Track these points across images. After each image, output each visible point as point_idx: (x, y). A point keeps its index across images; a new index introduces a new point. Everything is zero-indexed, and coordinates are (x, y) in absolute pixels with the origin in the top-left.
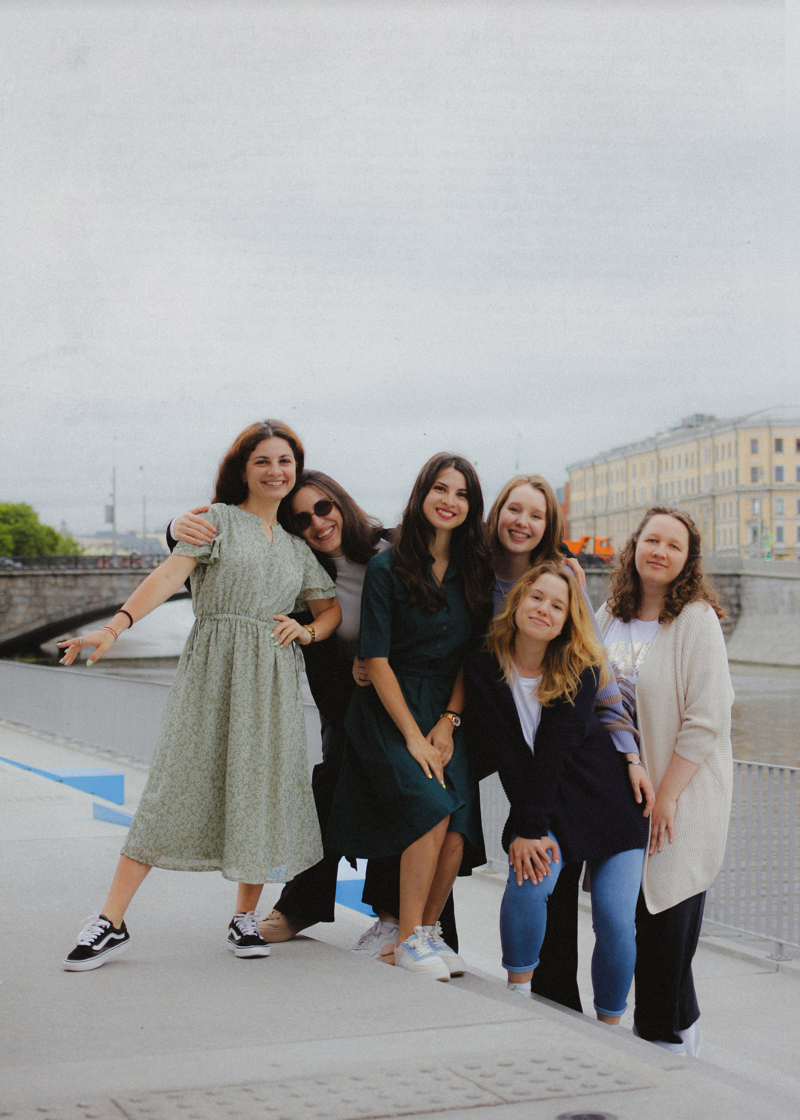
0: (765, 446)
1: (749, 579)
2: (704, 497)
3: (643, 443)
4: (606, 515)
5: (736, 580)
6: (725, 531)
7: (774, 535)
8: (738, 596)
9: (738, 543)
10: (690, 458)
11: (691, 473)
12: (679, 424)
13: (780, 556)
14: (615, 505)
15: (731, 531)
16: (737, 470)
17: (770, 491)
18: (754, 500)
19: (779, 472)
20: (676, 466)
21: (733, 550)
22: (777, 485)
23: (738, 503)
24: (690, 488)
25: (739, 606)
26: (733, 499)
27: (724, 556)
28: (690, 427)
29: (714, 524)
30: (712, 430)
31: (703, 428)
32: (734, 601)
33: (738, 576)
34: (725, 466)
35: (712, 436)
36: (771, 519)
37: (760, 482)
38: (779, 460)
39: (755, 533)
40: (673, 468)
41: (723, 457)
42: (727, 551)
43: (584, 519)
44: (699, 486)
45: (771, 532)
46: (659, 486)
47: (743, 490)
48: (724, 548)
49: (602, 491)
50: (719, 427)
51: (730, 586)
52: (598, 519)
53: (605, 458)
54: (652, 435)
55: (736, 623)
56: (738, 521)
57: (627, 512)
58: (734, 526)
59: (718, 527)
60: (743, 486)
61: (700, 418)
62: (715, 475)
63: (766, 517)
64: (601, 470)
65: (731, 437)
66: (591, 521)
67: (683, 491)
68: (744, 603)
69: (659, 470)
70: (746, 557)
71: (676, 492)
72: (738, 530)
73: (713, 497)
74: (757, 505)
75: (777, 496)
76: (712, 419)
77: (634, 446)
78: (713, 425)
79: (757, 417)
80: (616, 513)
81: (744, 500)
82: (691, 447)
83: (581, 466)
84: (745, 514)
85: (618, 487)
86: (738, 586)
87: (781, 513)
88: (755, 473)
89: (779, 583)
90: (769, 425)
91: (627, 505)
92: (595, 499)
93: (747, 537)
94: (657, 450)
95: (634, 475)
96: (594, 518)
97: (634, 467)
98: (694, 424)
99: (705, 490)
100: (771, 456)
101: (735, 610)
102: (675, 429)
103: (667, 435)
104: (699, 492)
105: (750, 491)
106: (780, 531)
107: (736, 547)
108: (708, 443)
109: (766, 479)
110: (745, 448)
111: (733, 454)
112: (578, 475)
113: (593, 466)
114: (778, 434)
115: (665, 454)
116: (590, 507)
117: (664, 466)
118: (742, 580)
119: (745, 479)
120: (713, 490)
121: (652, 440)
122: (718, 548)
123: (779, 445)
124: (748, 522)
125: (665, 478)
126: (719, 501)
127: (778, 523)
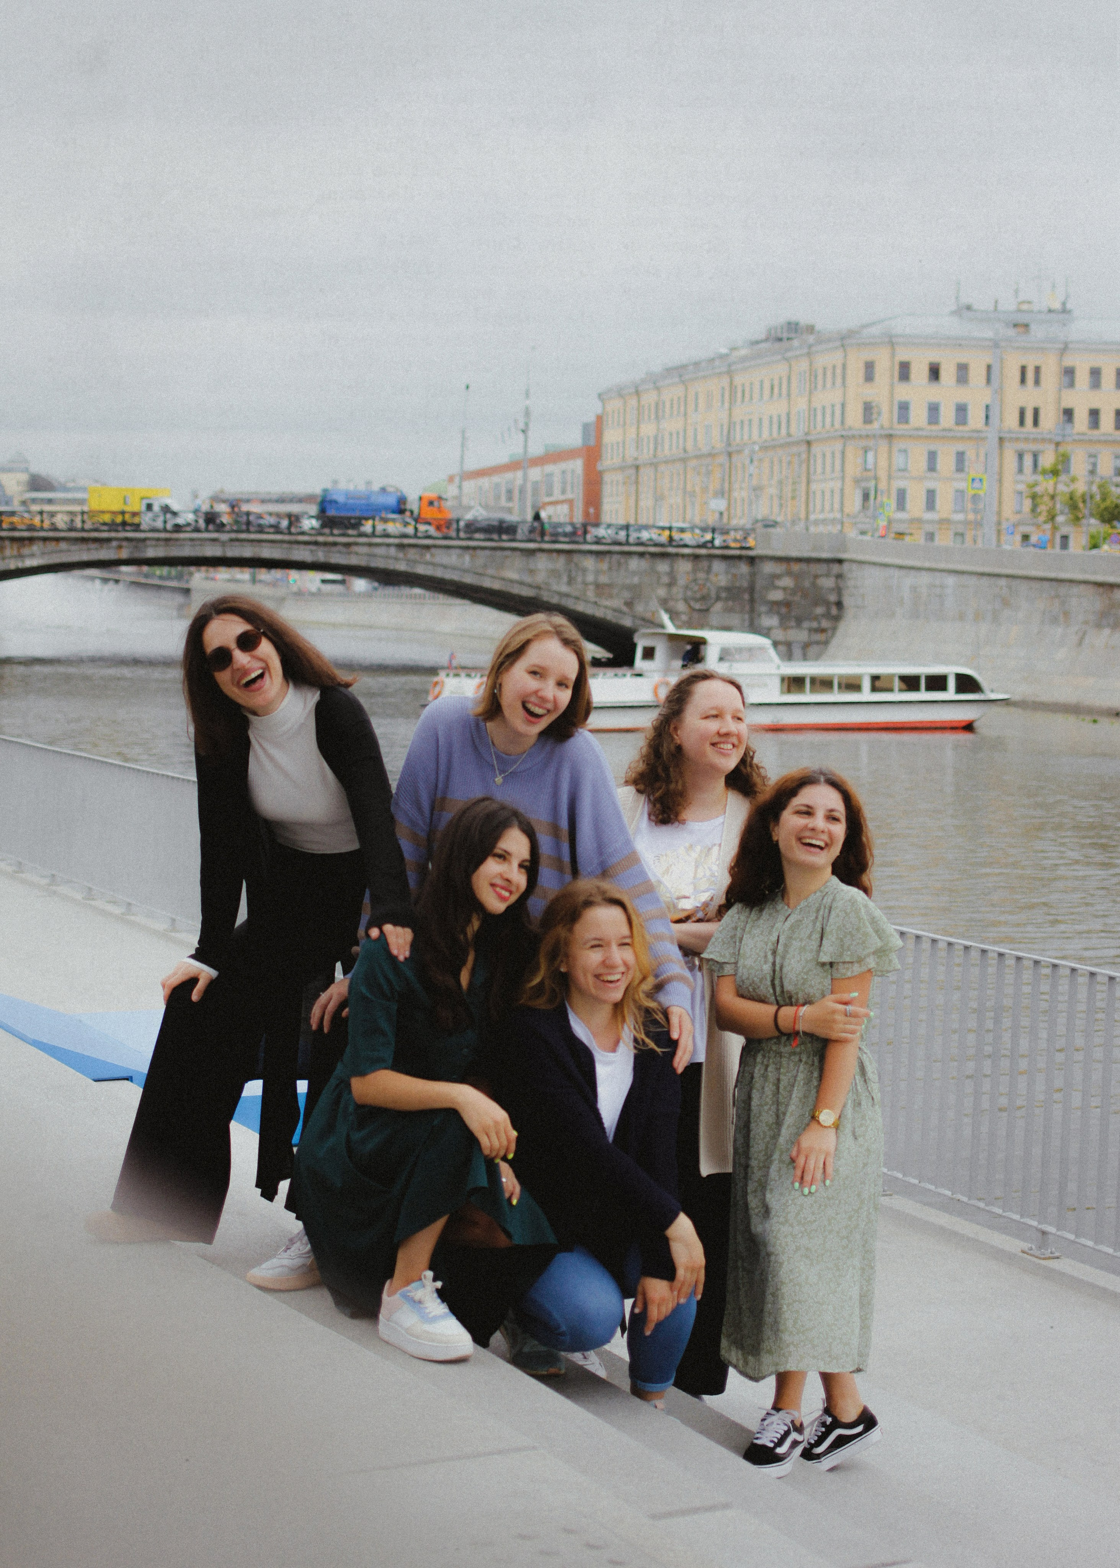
0: (885, 372)
1: (854, 566)
2: (798, 443)
3: (710, 361)
4: (653, 465)
5: (835, 568)
6: (824, 493)
7: (893, 503)
8: (839, 590)
9: (842, 509)
10: (776, 383)
11: (778, 408)
12: (763, 336)
13: (900, 535)
14: (666, 451)
15: (832, 492)
16: (843, 406)
17: (890, 437)
18: (866, 450)
19: (904, 408)
20: (756, 395)
21: (833, 521)
22: (900, 429)
23: (843, 453)
24: (775, 430)
25: (839, 604)
26: (838, 446)
27: (821, 529)
28: (780, 340)
29: (808, 482)
30: (810, 346)
31: (796, 343)
32: (833, 598)
33: (840, 561)
34: (826, 398)
35: (809, 354)
36: (890, 477)
37: (876, 425)
38: (903, 392)
39: (866, 497)
40: (751, 398)
41: (824, 386)
42: (824, 522)
43: (622, 468)
44: (789, 426)
45: (889, 497)
46: (731, 425)
47: (850, 433)
48: (821, 516)
49: (648, 429)
50: (819, 342)
51: (827, 575)
52: (642, 470)
53: (655, 381)
54: (724, 351)
55: (834, 629)
56: (843, 478)
57: (684, 460)
58: (836, 485)
59: (814, 486)
60: (850, 428)
61: (793, 328)
62: (812, 411)
63: (882, 474)
64: (650, 398)
65: (836, 358)
66: (632, 471)
67: (766, 435)
68: (847, 601)
69: (732, 401)
70: (852, 533)
71: (755, 437)
72: (842, 491)
73: (809, 443)
74: (870, 456)
75: (899, 444)
76: (811, 329)
77: (696, 364)
78: (811, 339)
79: (875, 330)
80: (667, 462)
81: (852, 449)
82: (781, 369)
83: (620, 392)
84: (853, 469)
85: (672, 425)
86: (839, 576)
87: (904, 470)
88: (868, 410)
89: (897, 573)
90: (891, 342)
91: (685, 451)
92: (638, 441)
93: (854, 502)
94: (730, 373)
95: (696, 408)
96: (637, 468)
97: (697, 394)
98: (785, 335)
99: (798, 431)
100: (892, 386)
101: (834, 611)
102: (757, 342)
103: (745, 351)
104: (789, 435)
105: (860, 436)
106: (901, 495)
107: (838, 515)
108: (804, 365)
109: (885, 418)
110: (856, 373)
111: (839, 380)
112: (615, 404)
113: (637, 393)
114: (903, 355)
115: (741, 379)
116: (631, 452)
117: (739, 395)
118: (846, 566)
119: (854, 418)
120: (807, 434)
121: (722, 357)
122: (812, 517)
123: (905, 371)
124: (857, 481)
125: (739, 413)
126: (816, 449)
127: (899, 484)
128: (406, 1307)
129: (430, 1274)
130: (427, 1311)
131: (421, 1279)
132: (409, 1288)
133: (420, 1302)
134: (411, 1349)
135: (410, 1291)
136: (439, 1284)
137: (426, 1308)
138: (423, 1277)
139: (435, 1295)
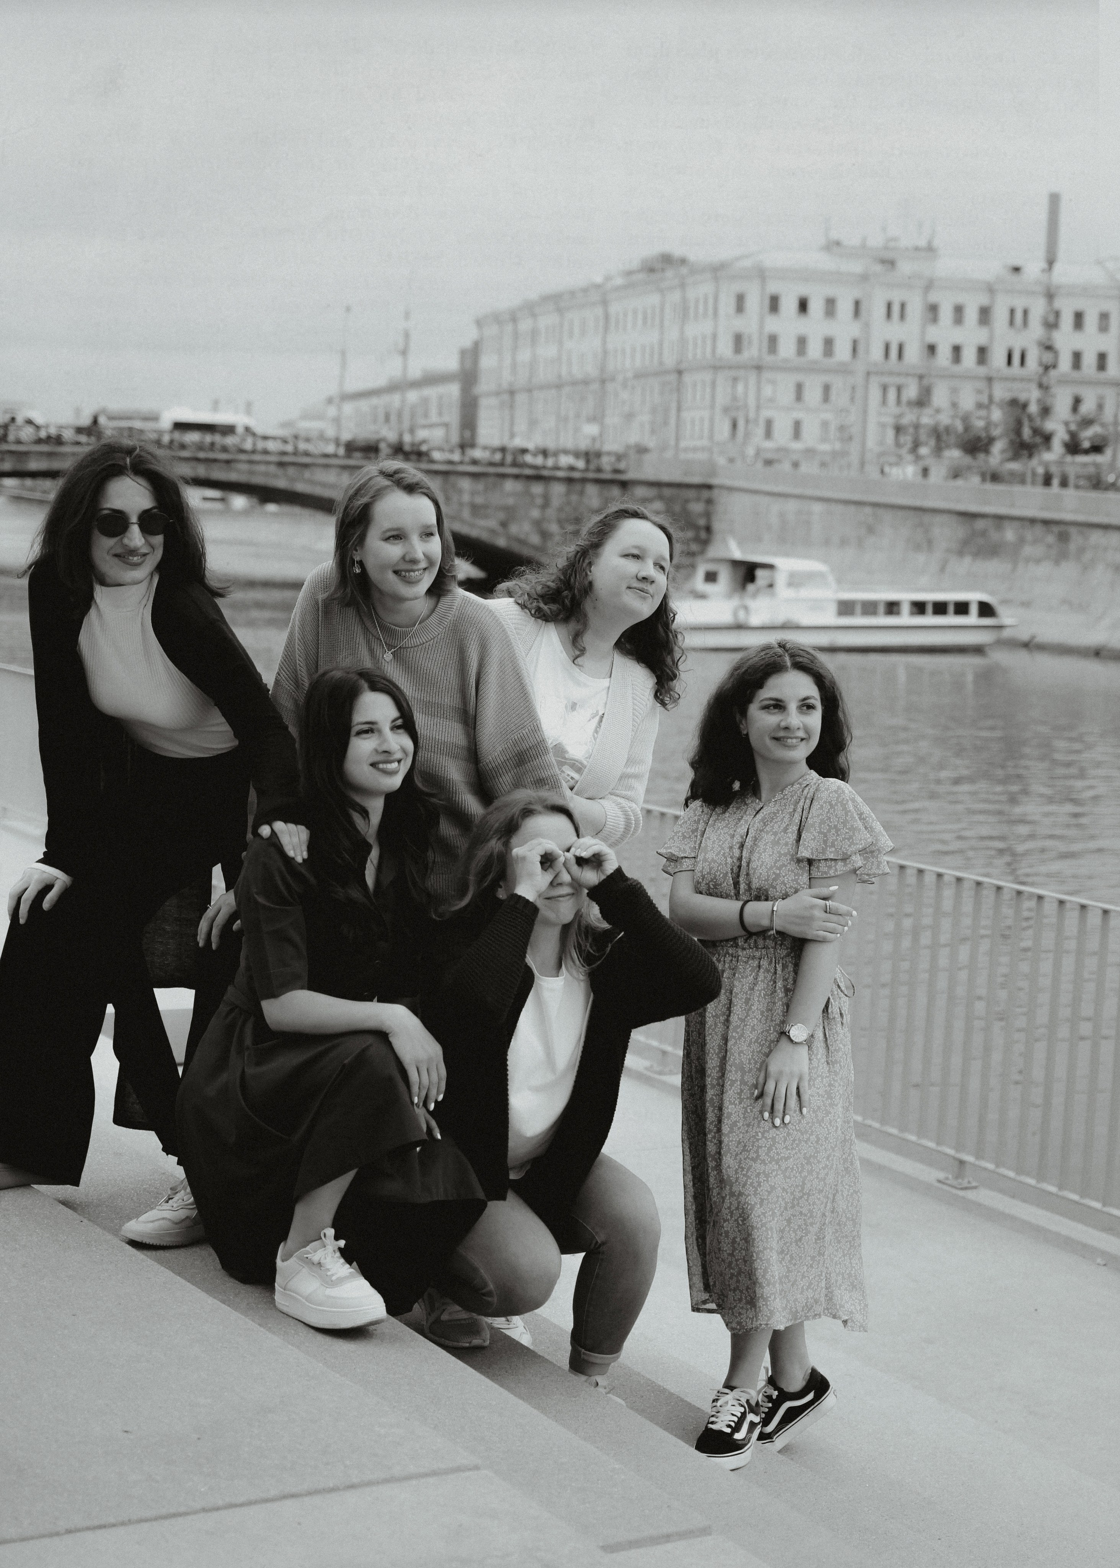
0: (755, 303)
1: (725, 492)
2: (666, 372)
3: (585, 290)
4: (529, 390)
5: (705, 494)
6: (693, 422)
7: (760, 431)
8: (708, 515)
9: (711, 437)
10: (649, 315)
11: (651, 337)
12: (637, 266)
13: (769, 463)
14: (541, 377)
15: (702, 421)
16: (714, 337)
17: (759, 368)
18: (735, 380)
19: (773, 341)
20: (629, 325)
21: (703, 449)
22: (768, 359)
23: (713, 383)
24: (647, 359)
25: (708, 528)
26: (707, 376)
27: (690, 456)
28: (652, 270)
29: (679, 409)
30: (683, 278)
31: (669, 273)
32: (702, 522)
33: (709, 487)
34: (698, 329)
35: (683, 286)
36: (758, 408)
37: (746, 354)
38: (773, 325)
39: (734, 425)
40: (625, 327)
41: (696, 317)
42: (695, 449)
43: (497, 394)
44: (661, 354)
45: (757, 425)
46: (605, 352)
47: (721, 364)
48: (691, 445)
49: (525, 355)
50: (692, 273)
51: (697, 501)
52: (517, 396)
53: (531, 309)
54: (599, 279)
55: (703, 553)
56: (712, 407)
57: (558, 387)
58: (706, 414)
59: (684, 415)
60: (722, 359)
61: (667, 260)
62: (683, 340)
63: (752, 403)
64: (525, 325)
65: (709, 289)
66: (506, 397)
67: (638, 363)
68: (716, 525)
69: (606, 329)
70: (721, 461)
71: (628, 363)
72: (712, 420)
73: (680, 372)
74: (740, 388)
75: (766, 375)
76: (683, 261)
77: (572, 293)
78: (684, 270)
79: (747, 263)
80: (542, 388)
81: (722, 379)
82: (654, 299)
83: (497, 318)
84: (722, 398)
85: (547, 351)
86: (710, 502)
87: (771, 400)
88: (738, 341)
89: (764, 499)
90: (761, 274)
91: (560, 376)
92: (514, 366)
93: (723, 429)
94: (605, 303)
95: (571, 335)
96: (512, 393)
97: (572, 323)
98: (658, 266)
99: (670, 361)
100: (762, 320)
101: (704, 535)
102: (632, 272)
103: (619, 281)
104: (661, 363)
105: (731, 367)
106: (769, 424)
107: (707, 444)
108: (677, 296)
109: (754, 351)
110: (727, 304)
111: (710, 312)
112: (491, 331)
113: (514, 320)
114: (773, 288)
115: (615, 308)
116: (507, 377)
117: (613, 324)
118: (716, 492)
119: (725, 348)
120: (680, 362)
121: (598, 286)
122: (683, 444)
123: (774, 304)
124: (726, 410)
125: (614, 342)
126: (687, 378)
127: (766, 413)
129: (331, 1232)
131: (320, 1238)
132: (307, 1249)
133: (320, 1264)
135: (308, 1253)
136: (342, 1243)
138: (322, 1237)
139: (338, 1255)
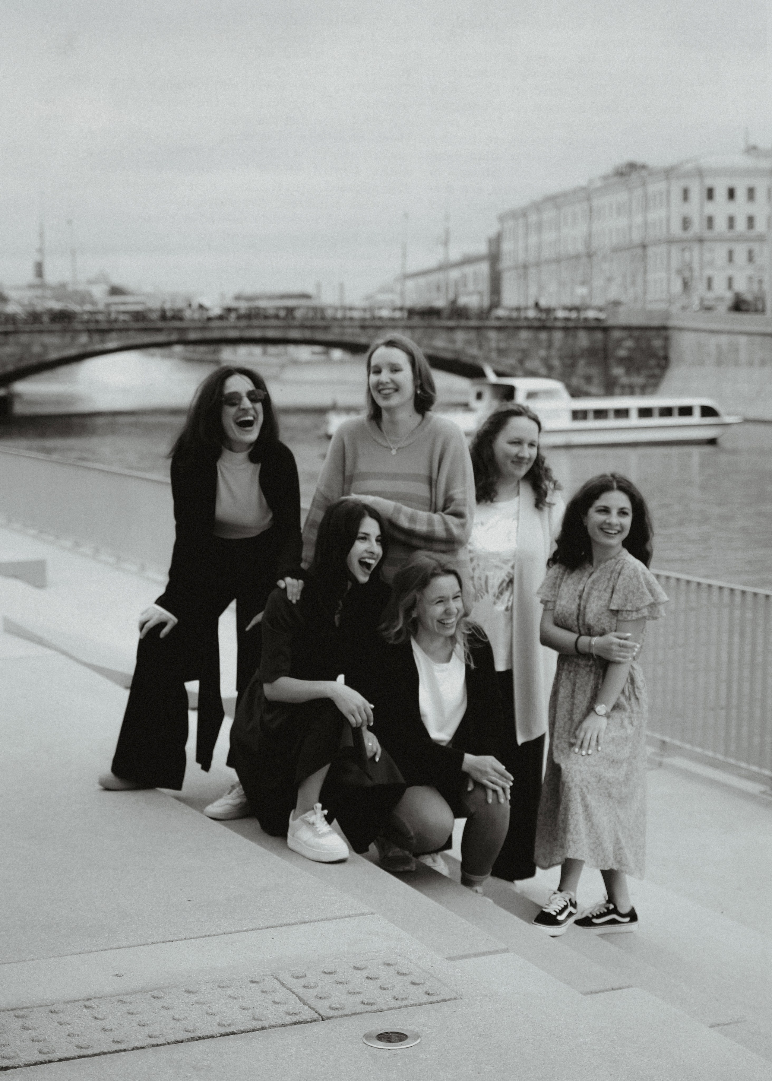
0: (696, 194)
1: (677, 331)
2: (635, 247)
3: (574, 192)
4: (538, 264)
5: (663, 333)
6: (655, 281)
7: (704, 285)
8: (666, 348)
9: (668, 291)
10: (621, 207)
11: (623, 222)
12: (612, 172)
13: (709, 308)
14: (547, 254)
15: (662, 280)
16: (668, 219)
17: (701, 241)
18: (683, 250)
19: (710, 220)
20: (607, 215)
21: (663, 301)
22: (707, 234)
23: (669, 253)
24: (621, 236)
25: (666, 358)
26: (663, 248)
27: (654, 306)
28: (622, 174)
29: (644, 273)
30: (644, 179)
31: (634, 176)
32: (661, 353)
33: (666, 328)
34: (656, 215)
35: (644, 184)
36: (702, 268)
37: (691, 231)
38: (710, 208)
39: (685, 283)
40: (604, 216)
41: (654, 206)
42: (657, 301)
43: (516, 268)
44: (630, 234)
45: (701, 282)
46: (590, 235)
47: (674, 239)
48: (655, 298)
49: (533, 240)
50: (651, 175)
51: (657, 339)
52: (529, 269)
53: (537, 207)
54: (583, 183)
55: (663, 375)
56: (668, 269)
57: (558, 261)
58: (664, 275)
59: (649, 276)
60: (674, 235)
61: (632, 166)
62: (646, 225)
63: (696, 266)
64: (533, 218)
65: (663, 186)
66: (521, 270)
67: (614, 241)
68: (673, 355)
69: (591, 218)
70: (675, 309)
71: (607, 242)
72: (669, 280)
73: (644, 247)
74: (687, 254)
75: (707, 245)
76: (644, 167)
77: (566, 194)
78: (645, 173)
79: (689, 166)
80: (546, 262)
81: (674, 249)
82: (623, 196)
83: (513, 215)
84: (675, 263)
85: (549, 236)
86: (666, 339)
87: (711, 263)
88: (685, 222)
89: (706, 335)
90: (700, 173)
91: (559, 254)
92: (526, 249)
93: (677, 286)
94: (589, 199)
95: (566, 224)
96: (525, 267)
97: (566, 216)
98: (626, 171)
99: (637, 239)
100: (702, 206)
101: (663, 362)
102: (607, 177)
103: (598, 184)
104: (631, 241)
105: (681, 241)
106: (710, 282)
107: (666, 297)
108: (640, 192)
109: (697, 228)
110: (676, 196)
111: (664, 202)
112: (510, 224)
113: (525, 215)
114: (709, 182)
115: (596, 202)
116: (521, 257)
117: (596, 214)
118: (670, 332)
119: (676, 229)
120: (644, 239)
121: (583, 189)
122: (648, 298)
123: (710, 194)
124: (679, 272)
125: (597, 227)
126: (650, 251)
127: (707, 273)
128: (304, 827)
129: (319, 805)
130: (318, 830)
131: (313, 809)
132: (306, 815)
133: (313, 824)
134: (309, 855)
135: (306, 817)
136: (326, 812)
137: (317, 828)
138: (315, 808)
139: (324, 819)
